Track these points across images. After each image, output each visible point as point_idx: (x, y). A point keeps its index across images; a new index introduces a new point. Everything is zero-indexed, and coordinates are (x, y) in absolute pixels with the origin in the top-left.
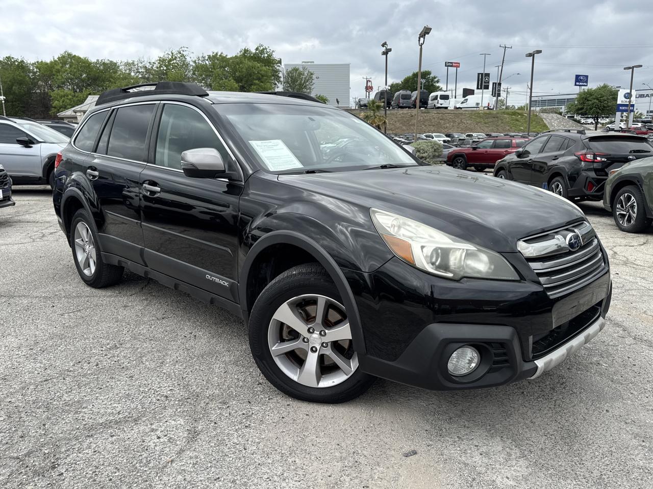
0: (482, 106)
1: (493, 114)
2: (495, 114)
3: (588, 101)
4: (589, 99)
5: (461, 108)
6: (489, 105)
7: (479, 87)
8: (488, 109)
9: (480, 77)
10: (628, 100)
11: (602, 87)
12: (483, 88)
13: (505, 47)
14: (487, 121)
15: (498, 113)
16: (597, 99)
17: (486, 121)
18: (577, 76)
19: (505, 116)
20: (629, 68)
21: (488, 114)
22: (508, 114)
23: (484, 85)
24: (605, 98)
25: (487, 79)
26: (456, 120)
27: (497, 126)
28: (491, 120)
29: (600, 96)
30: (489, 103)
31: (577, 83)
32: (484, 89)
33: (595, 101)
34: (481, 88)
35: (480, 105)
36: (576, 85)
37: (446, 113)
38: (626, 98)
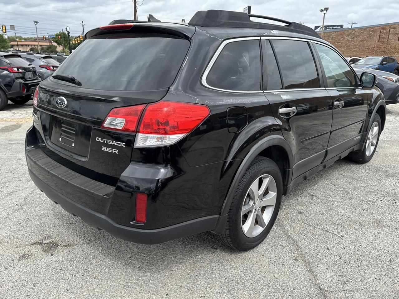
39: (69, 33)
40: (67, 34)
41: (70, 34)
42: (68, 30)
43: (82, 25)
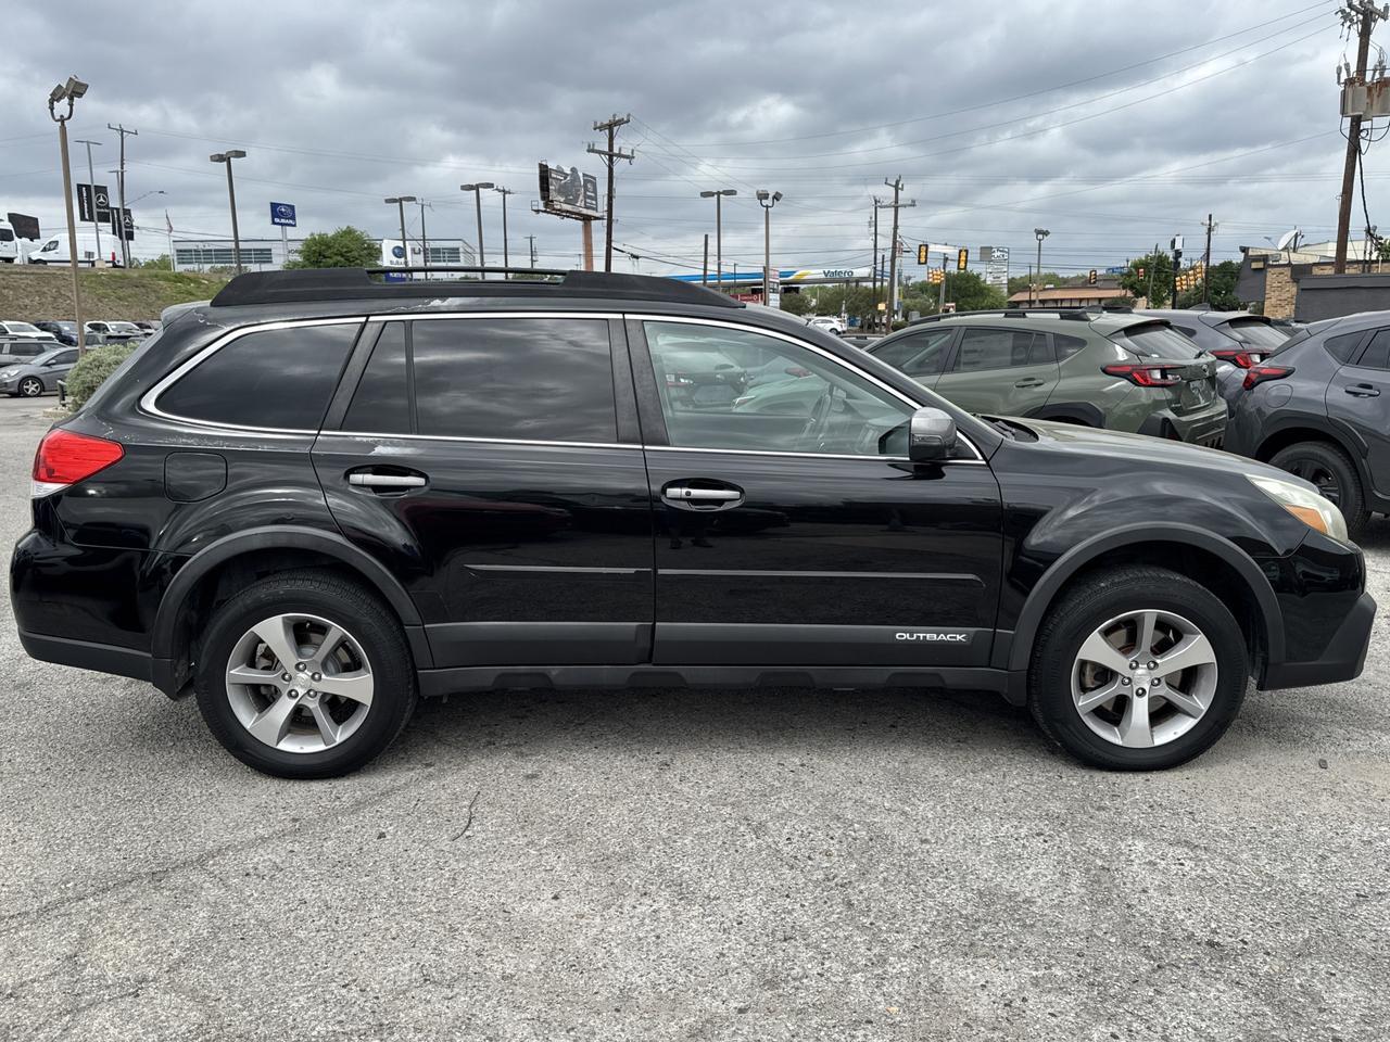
0: (100, 259)
1: (131, 278)
2: (137, 278)
3: (325, 257)
4: (326, 254)
5: (45, 262)
6: (114, 258)
7: (87, 217)
8: (115, 266)
9: (85, 195)
10: (403, 260)
11: (345, 232)
12: (96, 217)
13: (122, 131)
14: (122, 295)
15: (142, 277)
16: (343, 256)
17: (120, 293)
18: (274, 206)
19: (161, 282)
20: (394, 201)
21: (120, 277)
22: (166, 279)
23: (98, 213)
24: (355, 254)
25: (102, 200)
26: (45, 289)
27: (150, 305)
28: (129, 291)
29: (345, 250)
30: (113, 254)
31: (277, 220)
32: (100, 221)
33: (339, 258)
34: (91, 219)
35: (96, 257)
36: (274, 223)
37: (12, 273)
38: (396, 256)
39: (1178, 254)
40: (1171, 259)
41: (1180, 259)
42: (1178, 246)
43: (1205, 229)
